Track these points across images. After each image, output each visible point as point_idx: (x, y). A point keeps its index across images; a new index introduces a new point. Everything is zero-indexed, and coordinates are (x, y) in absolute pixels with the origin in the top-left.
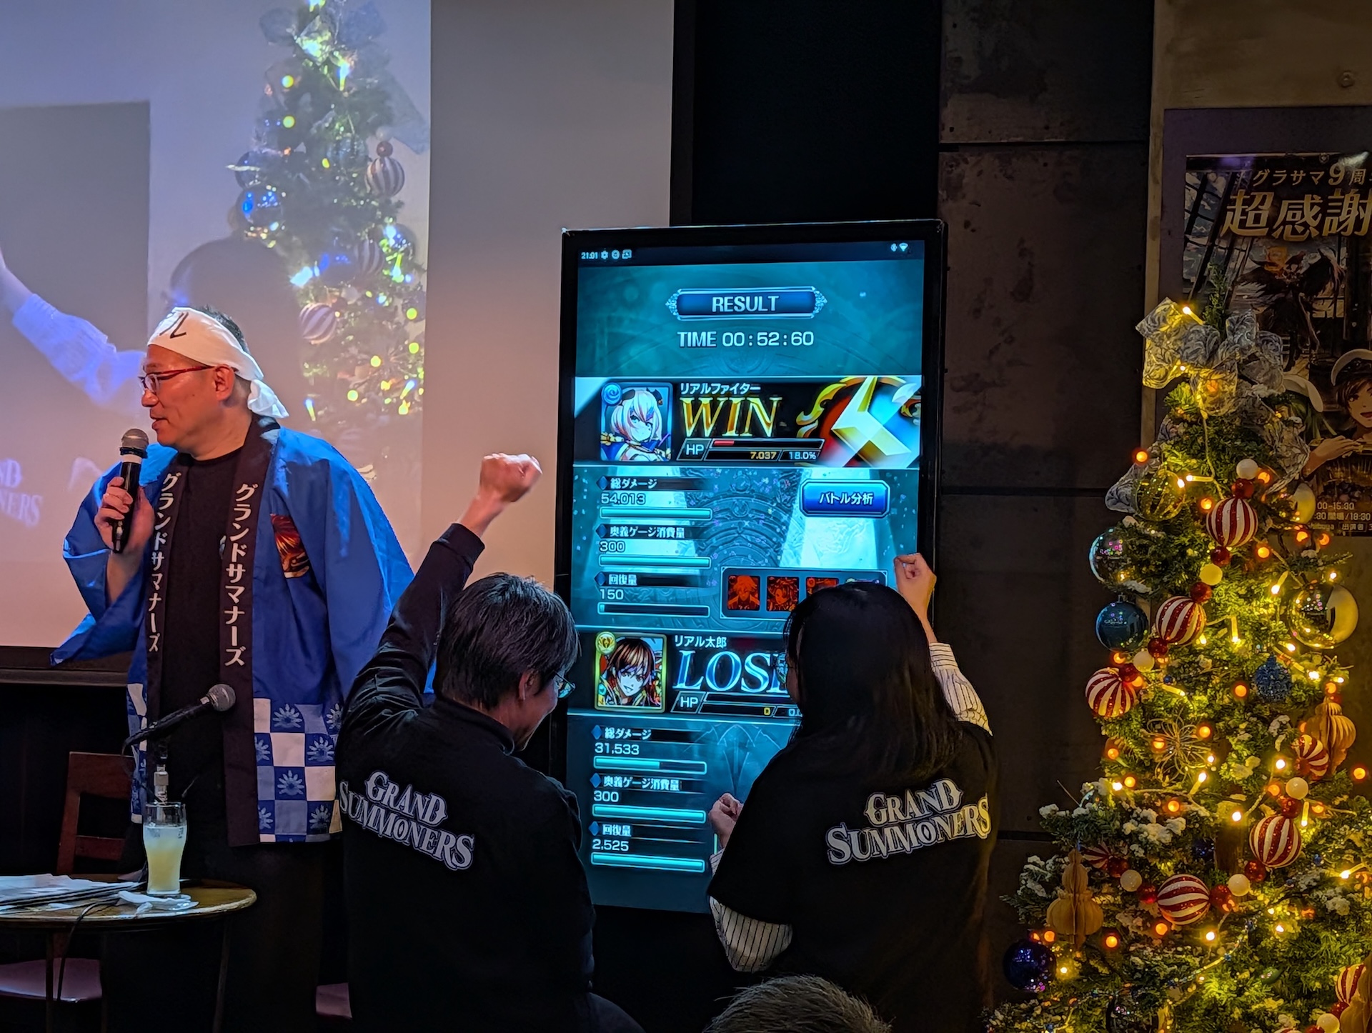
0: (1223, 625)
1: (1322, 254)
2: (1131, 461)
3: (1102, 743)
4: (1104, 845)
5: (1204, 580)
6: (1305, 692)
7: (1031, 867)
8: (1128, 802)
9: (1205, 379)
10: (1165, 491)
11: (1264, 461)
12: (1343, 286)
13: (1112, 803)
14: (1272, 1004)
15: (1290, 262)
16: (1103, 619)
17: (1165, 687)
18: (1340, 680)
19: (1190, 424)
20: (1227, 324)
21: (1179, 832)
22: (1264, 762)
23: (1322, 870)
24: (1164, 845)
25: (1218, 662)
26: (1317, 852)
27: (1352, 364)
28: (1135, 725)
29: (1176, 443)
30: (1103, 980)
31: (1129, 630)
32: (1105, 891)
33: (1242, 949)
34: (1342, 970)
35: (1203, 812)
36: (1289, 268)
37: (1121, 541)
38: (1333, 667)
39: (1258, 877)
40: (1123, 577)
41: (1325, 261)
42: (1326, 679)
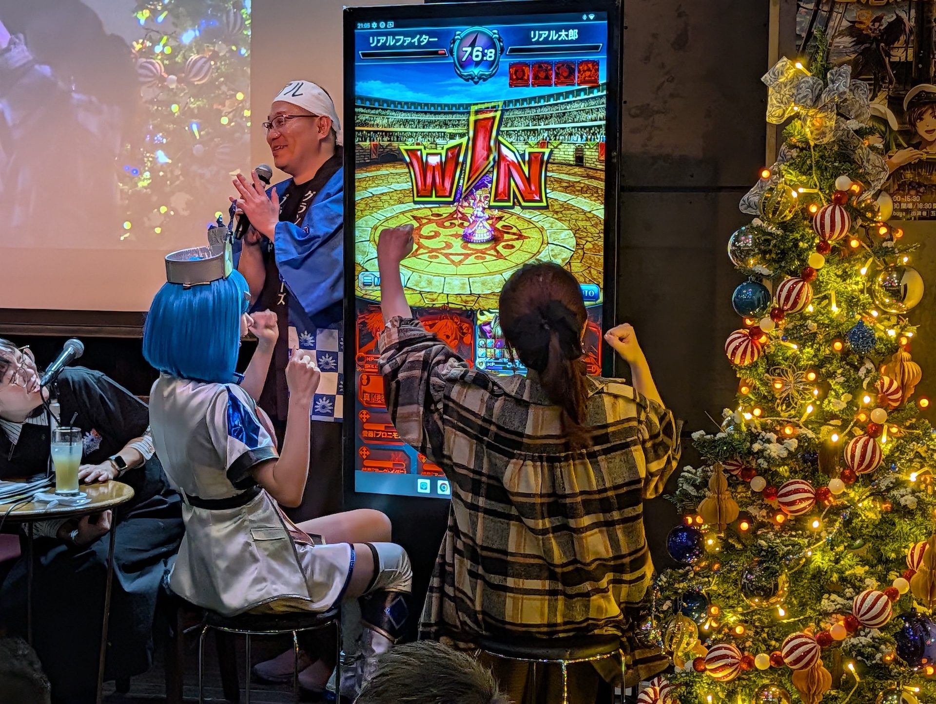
0: (825, 297)
1: (897, 15)
2: (758, 177)
3: (736, 384)
4: (739, 459)
5: (811, 265)
6: (885, 345)
7: (686, 474)
8: (756, 428)
9: (812, 116)
10: (783, 200)
11: (855, 177)
12: (912, 38)
13: (744, 429)
14: (860, 571)
15: (874, 21)
16: (737, 294)
17: (782, 343)
18: (910, 335)
19: (802, 149)
20: (829, 75)
21: (793, 449)
22: (855, 397)
23: (897, 475)
24: (782, 459)
25: (821, 325)
26: (893, 462)
27: (919, 95)
28: (761, 370)
29: (791, 164)
30: (739, 553)
31: (756, 303)
32: (739, 490)
33: (839, 532)
34: (912, 545)
35: (811, 434)
36: (873, 25)
37: (751, 236)
38: (905, 326)
39: (850, 480)
40: (752, 262)
41: (899, 20)
42: (900, 335)
